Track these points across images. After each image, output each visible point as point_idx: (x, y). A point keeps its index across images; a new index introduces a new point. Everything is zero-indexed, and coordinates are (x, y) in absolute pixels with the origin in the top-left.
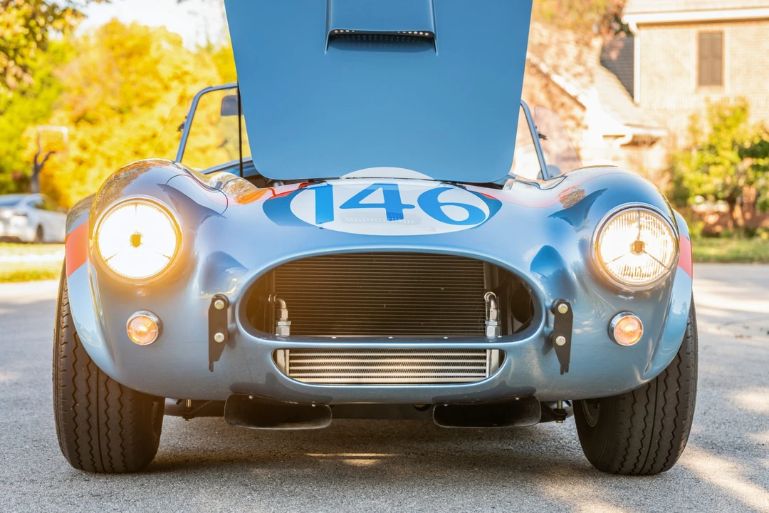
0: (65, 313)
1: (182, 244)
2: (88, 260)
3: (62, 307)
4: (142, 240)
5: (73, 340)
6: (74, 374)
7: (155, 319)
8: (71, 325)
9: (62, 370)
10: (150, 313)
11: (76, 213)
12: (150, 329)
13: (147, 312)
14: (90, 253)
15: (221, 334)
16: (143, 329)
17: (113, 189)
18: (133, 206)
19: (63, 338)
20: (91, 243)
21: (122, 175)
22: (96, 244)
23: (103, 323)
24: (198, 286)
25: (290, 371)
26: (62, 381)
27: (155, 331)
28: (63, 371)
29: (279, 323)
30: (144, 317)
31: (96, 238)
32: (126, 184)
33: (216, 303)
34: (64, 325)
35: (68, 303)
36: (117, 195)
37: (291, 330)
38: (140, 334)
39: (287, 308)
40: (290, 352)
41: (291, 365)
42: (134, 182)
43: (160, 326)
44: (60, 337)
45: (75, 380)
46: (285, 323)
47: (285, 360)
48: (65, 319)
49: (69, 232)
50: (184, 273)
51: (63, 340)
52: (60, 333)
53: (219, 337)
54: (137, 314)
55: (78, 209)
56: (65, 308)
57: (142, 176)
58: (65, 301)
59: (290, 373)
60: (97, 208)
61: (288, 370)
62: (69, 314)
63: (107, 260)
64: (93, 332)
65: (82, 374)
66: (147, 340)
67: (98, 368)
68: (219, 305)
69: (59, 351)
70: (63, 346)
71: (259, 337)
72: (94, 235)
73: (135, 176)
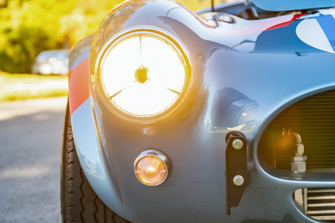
0: (70, 149)
1: (192, 78)
2: (91, 96)
3: (67, 142)
4: (148, 75)
5: (80, 176)
6: (81, 209)
7: (163, 158)
8: (76, 161)
9: (69, 205)
10: (157, 152)
11: (78, 51)
12: (159, 169)
13: (154, 151)
14: (92, 88)
15: (241, 177)
16: (151, 169)
17: (111, 26)
18: (138, 38)
19: (70, 174)
20: (93, 78)
21: (118, 13)
22: (99, 80)
23: (107, 155)
24: (210, 121)
25: (308, 208)
26: (70, 216)
27: (164, 171)
28: (71, 206)
29: (296, 159)
30: (152, 157)
31: (99, 74)
32: (125, 20)
33: (234, 142)
34: (70, 160)
35: (73, 139)
36: (117, 29)
37: (307, 165)
38: (150, 175)
39: (303, 142)
40: (309, 189)
41: (309, 202)
42: (132, 17)
43: (169, 164)
44: (67, 173)
45: (83, 214)
46: (302, 159)
47: (303, 198)
48: (70, 155)
49: (72, 69)
50: (193, 109)
51: (69, 175)
52: (66, 168)
53: (238, 180)
54: (144, 154)
55: (80, 46)
56: (70, 144)
57: (138, 11)
58: (70, 137)
59: (308, 210)
60: (97, 45)
61: (306, 208)
62: (74, 150)
63: (111, 98)
64: (97, 163)
65: (90, 209)
66: (157, 181)
67: (105, 206)
68: (237, 144)
69: (66, 186)
70: (70, 181)
71: (279, 177)
72: (95, 71)
73: (132, 12)
